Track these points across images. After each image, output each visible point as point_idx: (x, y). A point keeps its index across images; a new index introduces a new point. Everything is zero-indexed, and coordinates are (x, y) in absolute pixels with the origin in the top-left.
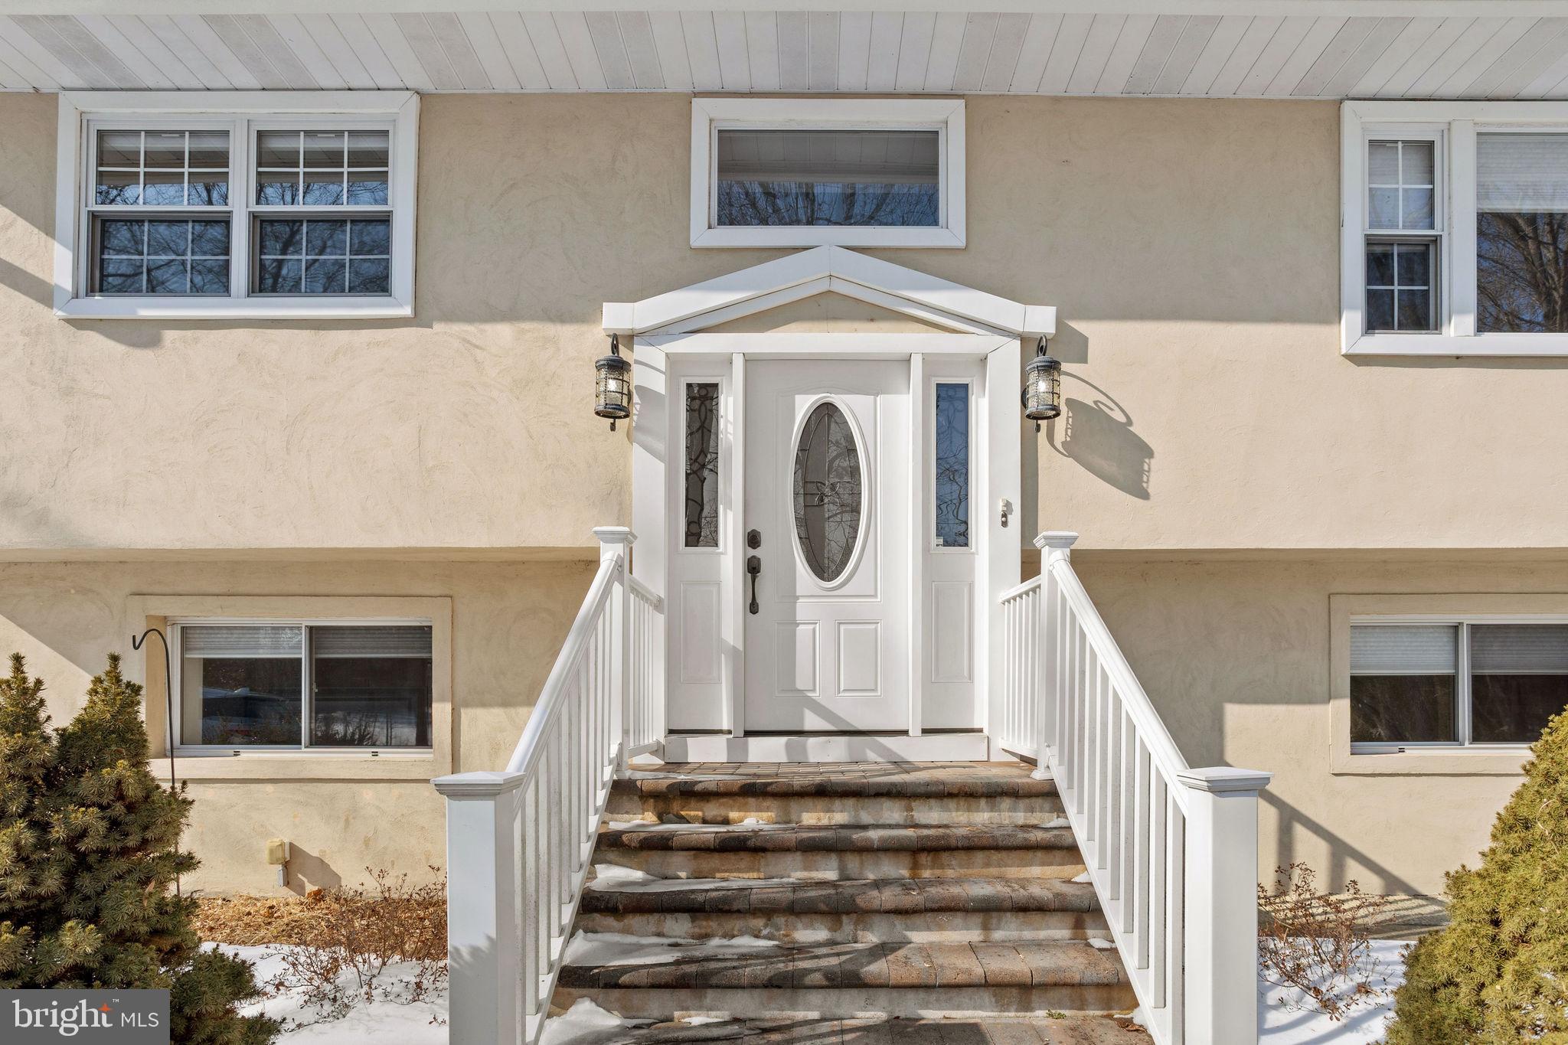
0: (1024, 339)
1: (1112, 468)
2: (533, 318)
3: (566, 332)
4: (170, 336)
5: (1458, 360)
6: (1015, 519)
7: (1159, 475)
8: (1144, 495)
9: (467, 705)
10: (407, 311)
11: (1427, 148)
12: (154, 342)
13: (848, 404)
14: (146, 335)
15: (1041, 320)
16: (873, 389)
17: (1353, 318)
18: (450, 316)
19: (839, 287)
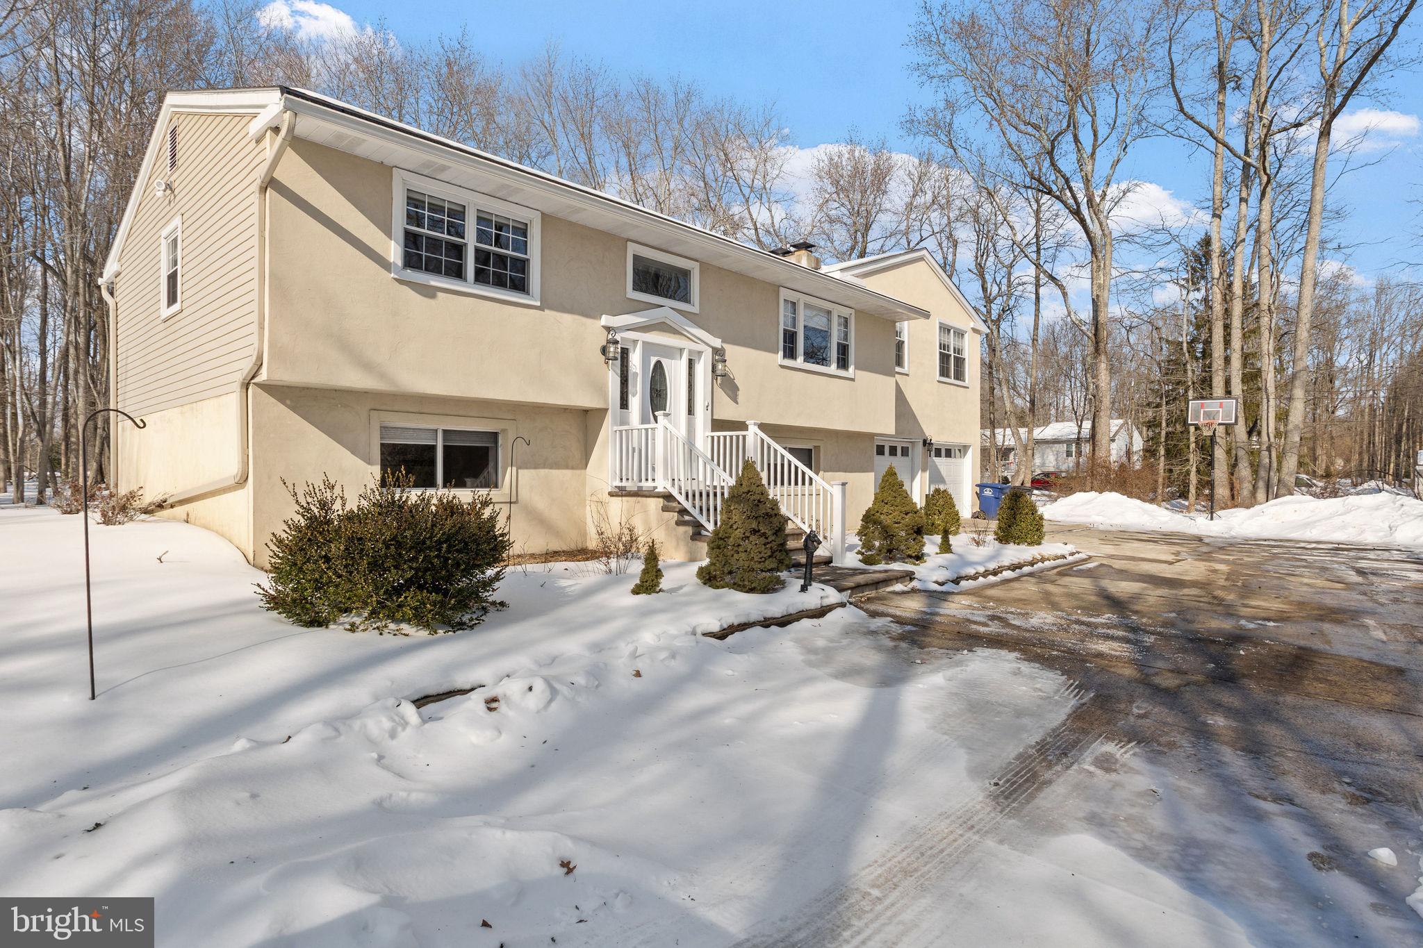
0: (714, 349)
1: (730, 393)
2: (579, 314)
3: (589, 321)
4: (440, 294)
5: (800, 370)
6: (710, 408)
7: (741, 396)
8: (737, 403)
9: (521, 468)
10: (538, 304)
11: (794, 304)
12: (433, 296)
13: (665, 362)
14: (430, 292)
15: (717, 343)
16: (671, 357)
17: (781, 353)
18: (551, 308)
19: (668, 322)
